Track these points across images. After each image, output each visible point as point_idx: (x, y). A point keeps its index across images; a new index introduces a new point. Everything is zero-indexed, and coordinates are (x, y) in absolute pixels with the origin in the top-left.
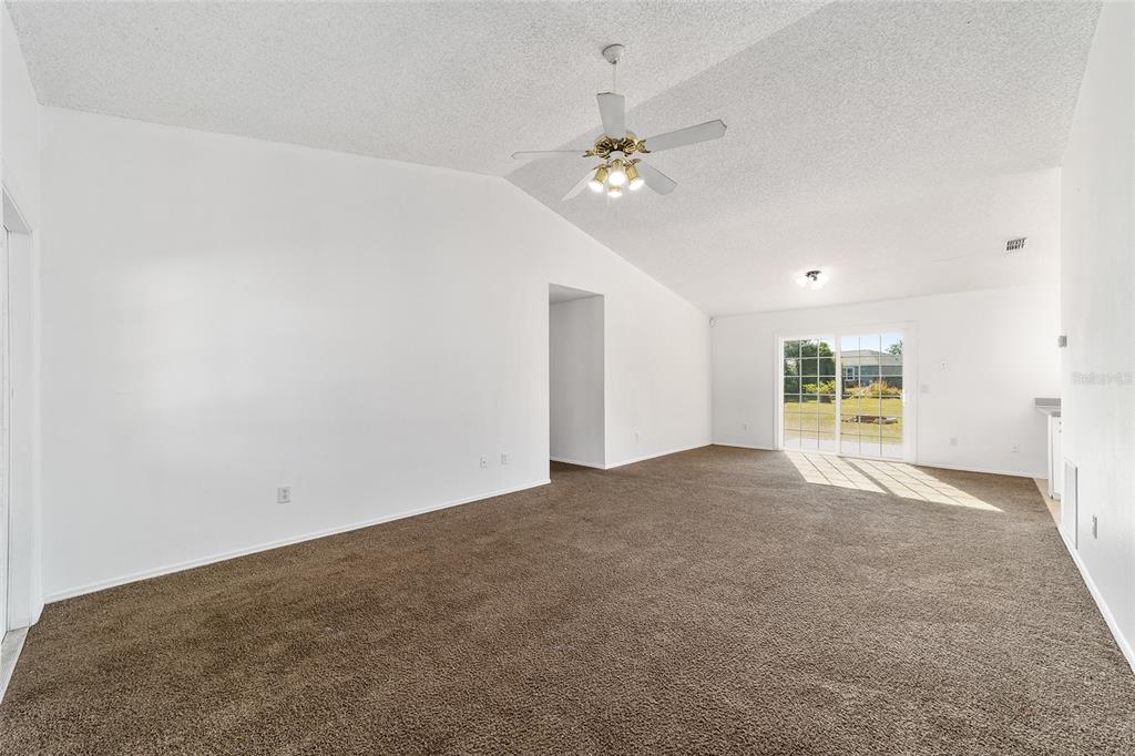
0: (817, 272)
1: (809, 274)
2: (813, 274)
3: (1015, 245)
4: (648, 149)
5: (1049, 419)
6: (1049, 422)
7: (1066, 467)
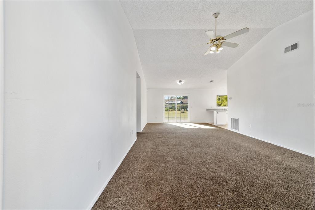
1: (179, 81)
2: (180, 81)
3: (211, 81)
4: (225, 39)
5: (214, 112)
6: (215, 112)
7: (232, 119)
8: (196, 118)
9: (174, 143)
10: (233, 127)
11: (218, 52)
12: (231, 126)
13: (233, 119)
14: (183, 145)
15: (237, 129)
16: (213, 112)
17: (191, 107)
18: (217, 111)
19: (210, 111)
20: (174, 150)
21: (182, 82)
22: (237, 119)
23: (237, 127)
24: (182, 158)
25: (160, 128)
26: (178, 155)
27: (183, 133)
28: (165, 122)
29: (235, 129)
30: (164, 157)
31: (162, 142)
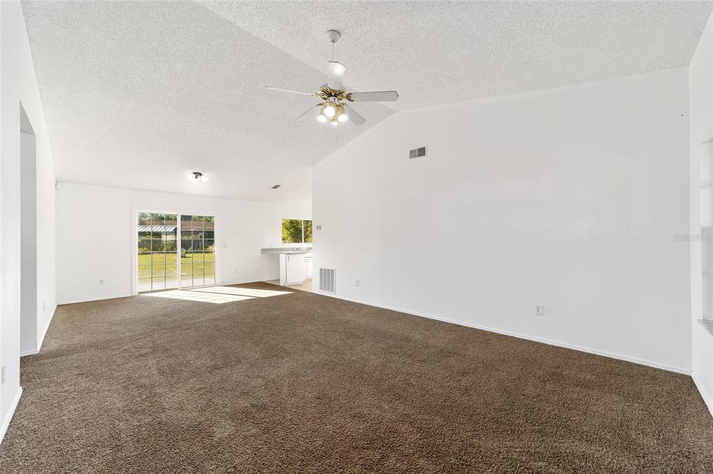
0: (200, 174)
1: (195, 173)
2: (198, 174)
3: (276, 187)
4: (352, 99)
5: (281, 255)
6: (282, 257)
7: (321, 270)
8: (236, 272)
9: (209, 363)
10: (325, 287)
11: (335, 124)
12: (321, 285)
13: (325, 269)
14: (239, 361)
15: (332, 291)
16: (279, 255)
17: (225, 246)
18: (289, 254)
19: (271, 254)
20: (223, 388)
21: (204, 178)
22: (333, 271)
23: (333, 287)
24: (264, 407)
25: (127, 316)
26: (244, 403)
27: (216, 319)
28: (139, 293)
29: (329, 290)
30: (200, 431)
31: (161, 372)
